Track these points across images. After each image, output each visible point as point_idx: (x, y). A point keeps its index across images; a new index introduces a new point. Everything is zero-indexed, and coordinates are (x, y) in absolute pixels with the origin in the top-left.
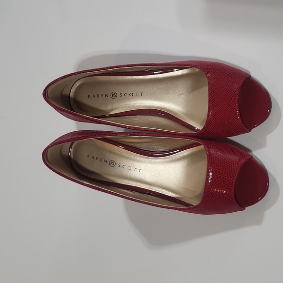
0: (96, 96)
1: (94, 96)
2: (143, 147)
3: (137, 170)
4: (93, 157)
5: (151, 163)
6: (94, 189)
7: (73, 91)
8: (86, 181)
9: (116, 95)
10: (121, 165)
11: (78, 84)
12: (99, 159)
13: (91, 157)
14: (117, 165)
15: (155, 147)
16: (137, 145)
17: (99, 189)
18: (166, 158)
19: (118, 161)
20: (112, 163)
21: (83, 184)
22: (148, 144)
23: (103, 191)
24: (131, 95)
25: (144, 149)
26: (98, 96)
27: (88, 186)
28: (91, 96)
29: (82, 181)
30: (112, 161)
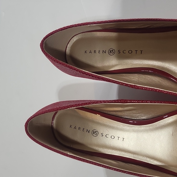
0: (93, 52)
1: (91, 52)
2: (126, 115)
3: (121, 139)
4: (75, 128)
5: (134, 131)
6: (78, 160)
7: (69, 46)
8: (70, 152)
9: (114, 51)
10: (104, 135)
11: (75, 39)
12: (82, 129)
13: (73, 127)
14: (100, 135)
15: (138, 115)
16: (119, 114)
17: (84, 160)
18: (150, 126)
19: (101, 130)
20: (95, 133)
21: (67, 155)
22: (130, 112)
23: (87, 162)
24: (130, 52)
25: (127, 117)
26: (95, 52)
27: (72, 158)
28: (88, 52)
29: (66, 152)
30: (95, 131)
